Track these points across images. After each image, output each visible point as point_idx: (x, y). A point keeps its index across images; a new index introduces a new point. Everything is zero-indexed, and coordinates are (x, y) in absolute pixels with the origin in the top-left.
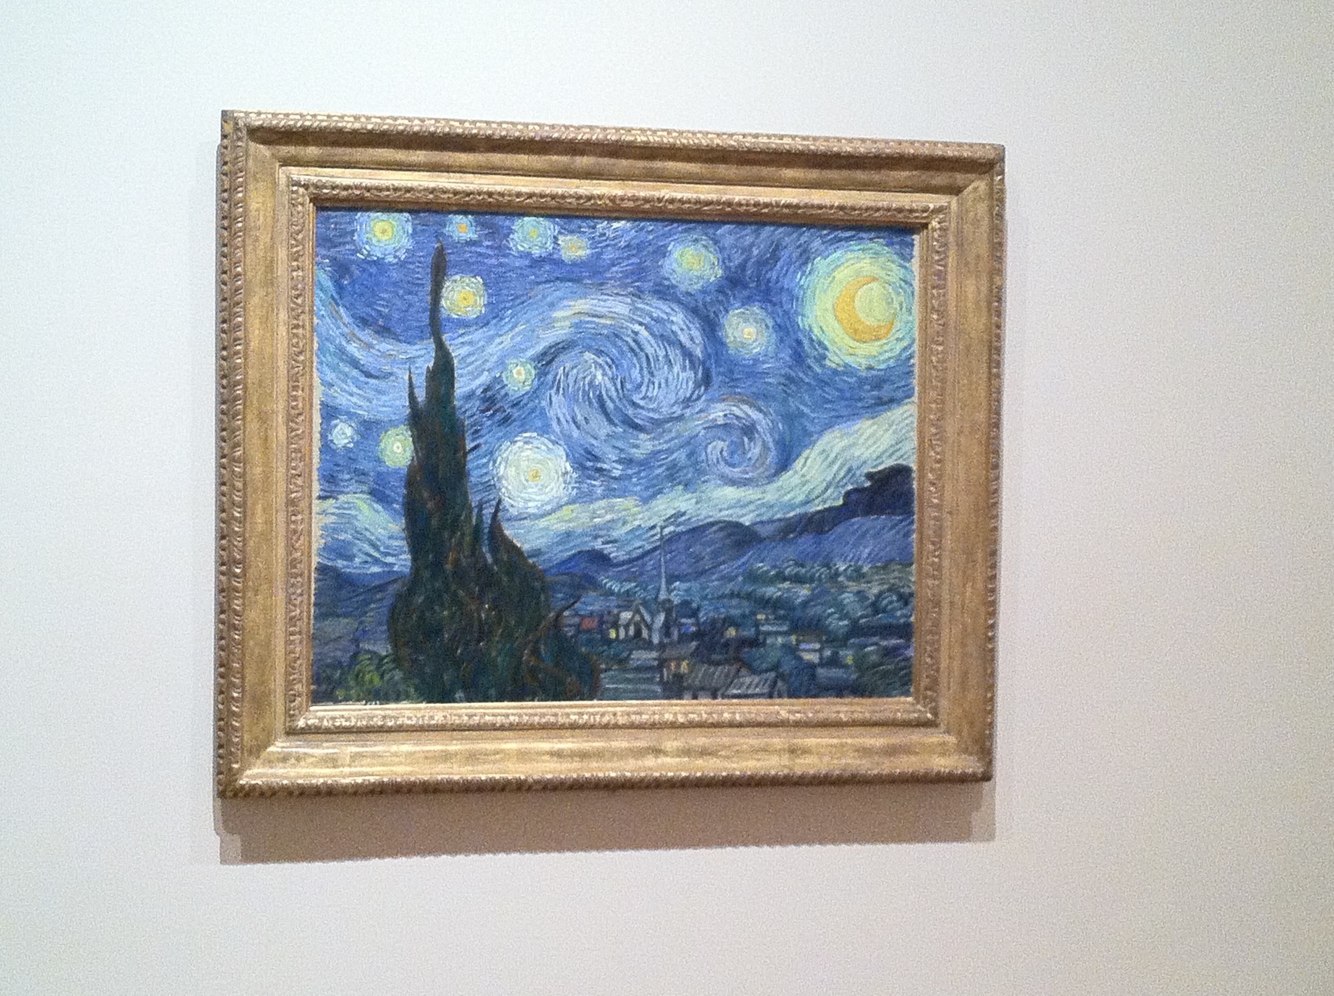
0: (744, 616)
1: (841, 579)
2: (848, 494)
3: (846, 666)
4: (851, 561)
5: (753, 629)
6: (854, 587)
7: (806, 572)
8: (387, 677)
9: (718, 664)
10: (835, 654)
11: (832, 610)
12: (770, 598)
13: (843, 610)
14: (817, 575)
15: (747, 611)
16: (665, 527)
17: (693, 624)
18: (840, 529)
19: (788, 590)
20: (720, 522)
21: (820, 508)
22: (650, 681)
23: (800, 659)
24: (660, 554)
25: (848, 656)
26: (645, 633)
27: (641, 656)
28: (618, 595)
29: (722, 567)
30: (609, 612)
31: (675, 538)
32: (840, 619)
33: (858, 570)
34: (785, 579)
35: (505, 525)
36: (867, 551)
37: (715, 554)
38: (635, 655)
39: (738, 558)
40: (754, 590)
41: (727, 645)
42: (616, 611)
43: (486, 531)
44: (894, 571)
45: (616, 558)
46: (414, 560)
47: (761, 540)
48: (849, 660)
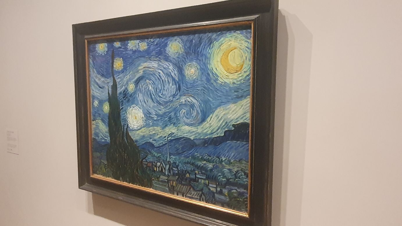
0: (191, 171)
1: (223, 163)
2: (225, 132)
3: (225, 195)
4: (227, 157)
5: (194, 176)
6: (228, 167)
7: (211, 159)
8: (106, 170)
9: (184, 185)
10: (221, 190)
11: (220, 174)
12: (200, 166)
13: (224, 175)
14: (215, 160)
15: (193, 169)
16: (169, 137)
17: (177, 171)
18: (223, 145)
19: (205, 164)
20: (184, 137)
21: (216, 136)
22: (165, 186)
23: (209, 189)
24: (167, 146)
25: (225, 191)
26: (164, 171)
27: (163, 178)
28: (157, 157)
29: (185, 153)
30: (154, 162)
31: (171, 141)
32: (223, 178)
33: (229, 161)
34: (205, 160)
35: (129, 132)
36: (233, 154)
37: (182, 148)
38: (161, 177)
39: (189, 151)
40: (195, 162)
41: (186, 179)
42: (156, 162)
43: (125, 133)
44: (242, 163)
45: (156, 145)
46: (111, 139)
47: (196, 146)
48: (226, 193)
